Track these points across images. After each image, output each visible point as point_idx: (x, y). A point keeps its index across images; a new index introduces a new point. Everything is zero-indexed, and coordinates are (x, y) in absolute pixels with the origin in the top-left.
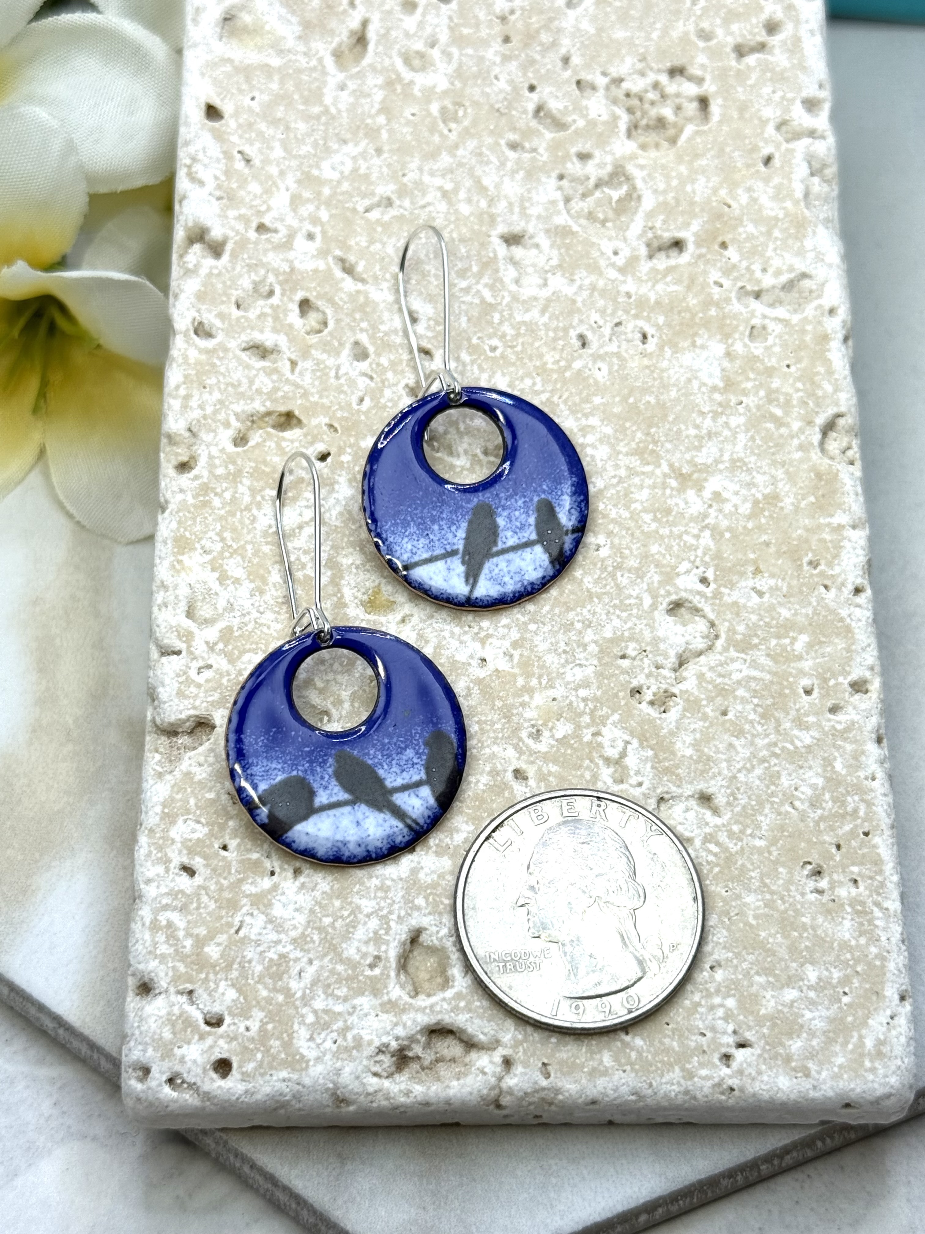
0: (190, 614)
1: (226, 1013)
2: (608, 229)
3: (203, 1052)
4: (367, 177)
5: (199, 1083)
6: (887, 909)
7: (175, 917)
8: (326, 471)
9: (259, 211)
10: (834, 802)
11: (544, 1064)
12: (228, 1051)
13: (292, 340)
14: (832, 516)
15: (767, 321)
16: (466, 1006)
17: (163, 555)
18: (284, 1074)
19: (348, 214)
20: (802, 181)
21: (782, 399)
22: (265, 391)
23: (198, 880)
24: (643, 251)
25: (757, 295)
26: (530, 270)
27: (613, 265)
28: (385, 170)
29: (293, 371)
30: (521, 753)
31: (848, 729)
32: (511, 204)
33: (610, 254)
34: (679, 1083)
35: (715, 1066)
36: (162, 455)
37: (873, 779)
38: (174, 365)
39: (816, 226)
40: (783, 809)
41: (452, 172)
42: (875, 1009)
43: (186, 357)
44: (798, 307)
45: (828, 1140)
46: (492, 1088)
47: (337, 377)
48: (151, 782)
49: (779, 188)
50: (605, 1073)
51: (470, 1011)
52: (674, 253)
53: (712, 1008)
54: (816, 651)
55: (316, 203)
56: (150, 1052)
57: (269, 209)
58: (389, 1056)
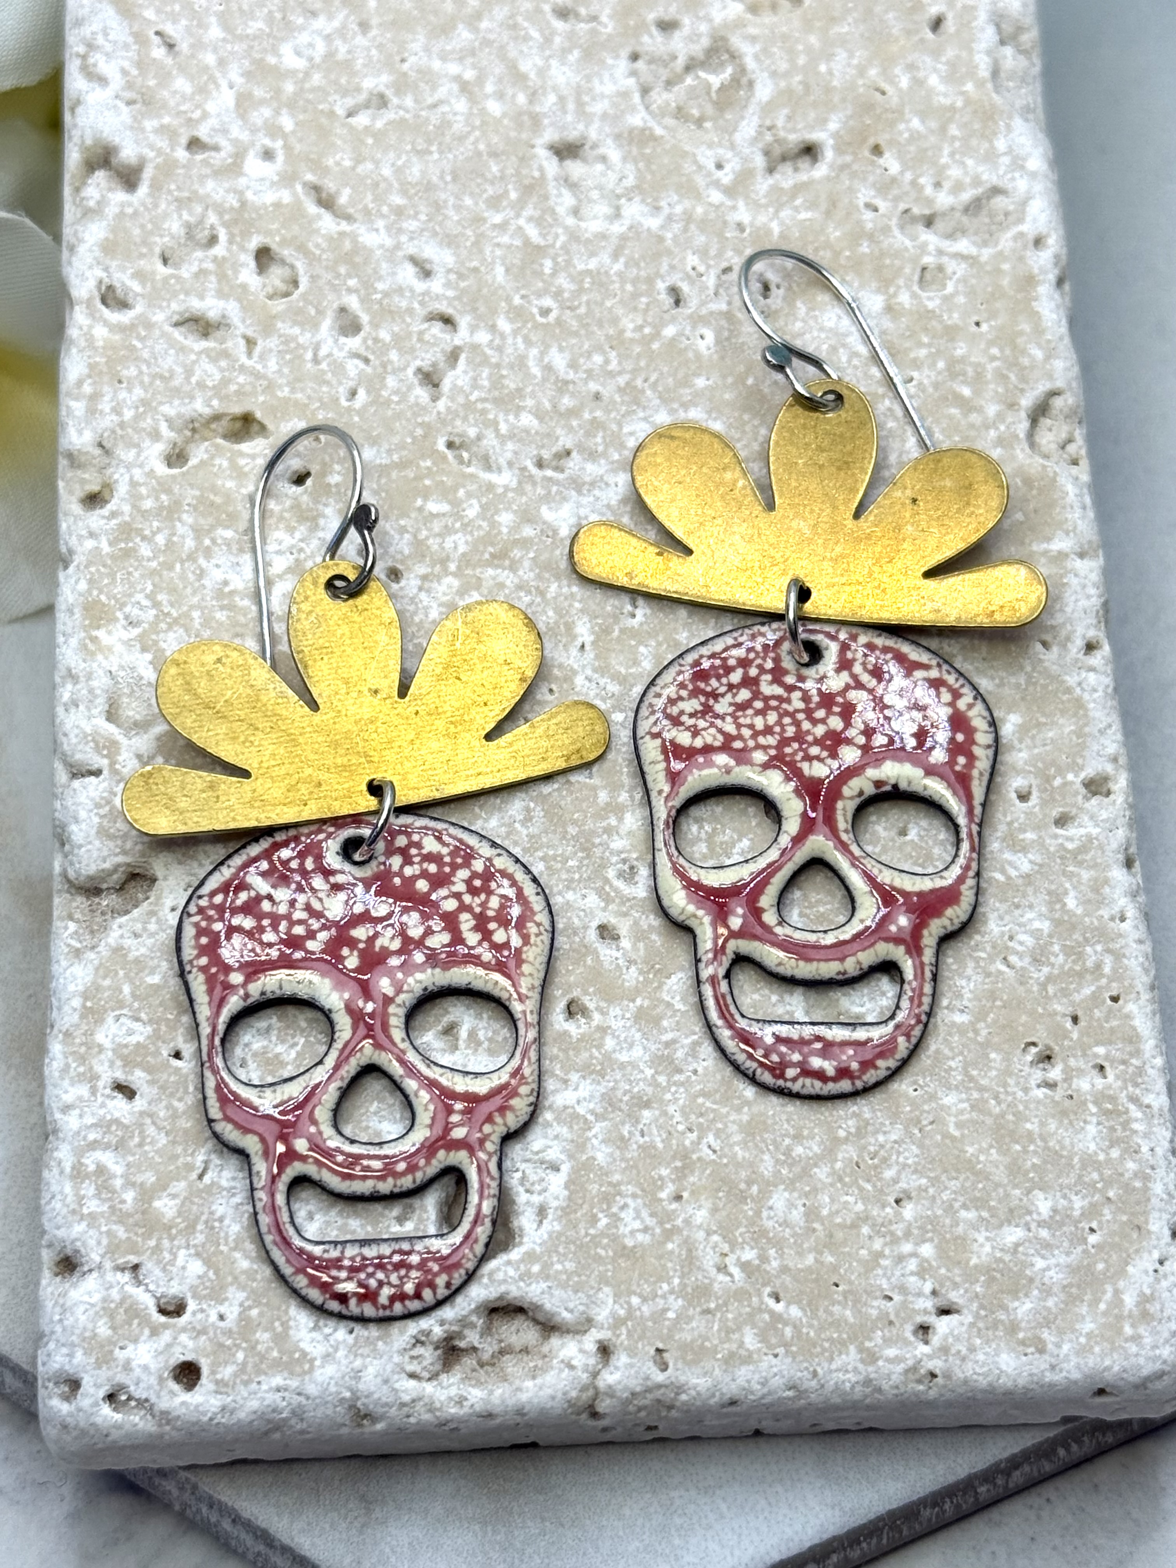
0: (111, 716)
1: (189, 1295)
2: (706, 131)
3: (158, 1353)
4: (347, 65)
5: (153, 1399)
6: (1148, 1106)
7: (107, 1158)
8: (305, 498)
9: (190, 120)
10: (1067, 955)
11: (659, 1351)
12: (195, 1350)
13: (247, 308)
14: (1049, 540)
15: (945, 260)
16: (542, 1271)
17: (69, 630)
18: (278, 1380)
19: (324, 121)
20: (989, 53)
21: (970, 371)
22: (210, 384)
23: (139, 1103)
24: (759, 161)
25: (929, 222)
26: (595, 194)
27: (717, 184)
28: (374, 52)
29: (250, 354)
30: (608, 900)
31: (1083, 849)
32: (562, 99)
33: (712, 166)
34: (855, 1370)
35: (907, 1343)
36: (61, 484)
37: (1123, 919)
38: (74, 351)
39: (1010, 117)
40: (992, 969)
41: (473, 53)
42: (1137, 1251)
43: (90, 340)
44: (989, 238)
45: (1075, 1447)
46: (584, 1388)
47: (316, 361)
48: (64, 963)
49: (953, 65)
50: (748, 1359)
51: (547, 1278)
52: (804, 163)
53: (900, 1259)
54: (1033, 738)
55: (275, 104)
56: (79, 1356)
57: (205, 116)
58: (431, 1348)
